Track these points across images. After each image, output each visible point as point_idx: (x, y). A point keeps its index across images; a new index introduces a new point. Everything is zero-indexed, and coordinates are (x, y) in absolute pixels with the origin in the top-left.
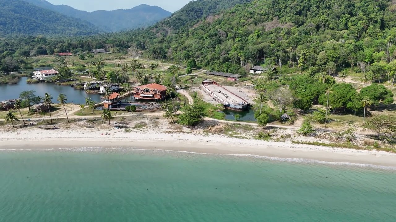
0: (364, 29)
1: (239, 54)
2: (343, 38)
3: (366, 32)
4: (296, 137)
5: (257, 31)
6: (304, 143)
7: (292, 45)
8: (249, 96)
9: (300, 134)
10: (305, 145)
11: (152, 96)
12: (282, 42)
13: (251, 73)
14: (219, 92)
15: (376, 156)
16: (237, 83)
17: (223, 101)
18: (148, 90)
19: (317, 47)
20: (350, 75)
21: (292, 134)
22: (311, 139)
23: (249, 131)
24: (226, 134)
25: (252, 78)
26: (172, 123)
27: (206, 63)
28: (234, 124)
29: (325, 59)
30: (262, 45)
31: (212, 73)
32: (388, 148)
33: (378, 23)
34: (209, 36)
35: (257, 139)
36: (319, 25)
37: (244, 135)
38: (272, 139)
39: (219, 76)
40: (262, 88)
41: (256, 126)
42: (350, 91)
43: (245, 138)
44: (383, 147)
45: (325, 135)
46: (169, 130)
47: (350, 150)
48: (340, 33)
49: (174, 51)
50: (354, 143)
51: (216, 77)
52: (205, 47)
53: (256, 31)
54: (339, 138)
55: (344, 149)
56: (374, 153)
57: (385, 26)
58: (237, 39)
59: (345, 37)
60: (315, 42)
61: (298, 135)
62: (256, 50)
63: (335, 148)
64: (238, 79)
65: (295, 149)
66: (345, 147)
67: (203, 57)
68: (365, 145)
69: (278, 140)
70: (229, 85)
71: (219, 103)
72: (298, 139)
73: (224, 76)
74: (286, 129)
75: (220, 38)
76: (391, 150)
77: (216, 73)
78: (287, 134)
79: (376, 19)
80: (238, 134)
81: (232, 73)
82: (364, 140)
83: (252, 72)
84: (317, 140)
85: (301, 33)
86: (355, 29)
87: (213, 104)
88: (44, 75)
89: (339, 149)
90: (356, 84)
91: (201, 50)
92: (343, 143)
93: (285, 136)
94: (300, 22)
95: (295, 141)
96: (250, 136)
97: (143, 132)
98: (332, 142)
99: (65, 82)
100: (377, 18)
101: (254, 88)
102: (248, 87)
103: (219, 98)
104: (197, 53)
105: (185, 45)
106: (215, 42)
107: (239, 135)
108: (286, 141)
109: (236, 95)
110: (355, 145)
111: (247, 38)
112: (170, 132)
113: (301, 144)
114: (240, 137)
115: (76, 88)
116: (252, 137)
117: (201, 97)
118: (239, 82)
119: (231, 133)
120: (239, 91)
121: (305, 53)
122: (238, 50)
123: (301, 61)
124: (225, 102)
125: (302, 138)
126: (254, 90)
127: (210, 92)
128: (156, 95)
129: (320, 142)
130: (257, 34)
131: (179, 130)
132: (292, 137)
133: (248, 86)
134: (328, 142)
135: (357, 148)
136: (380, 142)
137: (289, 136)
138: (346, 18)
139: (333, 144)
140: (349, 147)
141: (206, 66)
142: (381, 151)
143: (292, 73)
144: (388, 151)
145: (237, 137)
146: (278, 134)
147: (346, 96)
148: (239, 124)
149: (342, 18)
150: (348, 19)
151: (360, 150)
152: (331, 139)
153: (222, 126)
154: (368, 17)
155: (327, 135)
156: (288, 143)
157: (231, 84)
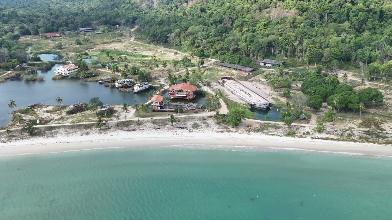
0: (365, 21)
1: (249, 46)
2: (345, 31)
3: (365, 24)
4: (313, 134)
5: (264, 20)
6: (320, 139)
7: (299, 39)
8: (267, 93)
9: (315, 132)
10: (320, 140)
11: (186, 96)
12: (289, 34)
13: (262, 66)
14: (241, 90)
15: (367, 147)
16: (251, 78)
17: (248, 101)
18: (182, 91)
19: (322, 42)
20: (351, 70)
21: (309, 131)
22: (324, 135)
23: (279, 130)
24: (263, 133)
25: (264, 72)
26: (218, 123)
27: (214, 52)
28: (265, 123)
29: (330, 57)
30: (271, 38)
31: (223, 64)
32: (375, 141)
33: (377, 14)
34: (214, 23)
35: (286, 136)
36: (322, 15)
37: (276, 133)
38: (297, 136)
39: (231, 68)
40: (275, 84)
41: (283, 124)
42: (351, 95)
43: (278, 135)
44: (372, 140)
45: (333, 131)
46: (220, 130)
47: (350, 142)
48: (342, 26)
49: (177, 37)
50: (353, 137)
51: (228, 69)
52: (211, 35)
53: (262, 21)
54: (343, 134)
55: (346, 142)
56: (365, 145)
57: (384, 17)
58: (245, 29)
59: (346, 30)
60: (320, 37)
61: (314, 132)
62: (266, 44)
63: (341, 142)
64: (251, 74)
65: (313, 143)
66: (347, 141)
67: (210, 46)
68: (360, 139)
69: (301, 137)
70: (244, 80)
71: (245, 102)
72: (315, 136)
73: (236, 69)
74: (304, 127)
75: (226, 25)
76: (377, 142)
77: (226, 64)
78: (307, 131)
79: (375, 11)
80: (271, 132)
81: (244, 66)
82: (359, 135)
83: (262, 64)
84: (328, 136)
85: (306, 25)
86: (356, 21)
87: (241, 104)
88: (66, 70)
89: (343, 142)
90: (355, 81)
91: (208, 38)
92: (346, 138)
93: (306, 133)
94: (303, 8)
95: (313, 137)
96: (281, 134)
97: (201, 132)
98: (338, 138)
99: (90, 78)
100: (377, 9)
101: (268, 84)
102: (262, 83)
103: (243, 97)
104: (204, 40)
105: (189, 31)
106: (222, 31)
107: (273, 133)
108: (307, 137)
109: (256, 94)
110: (353, 139)
111: (254, 28)
112: (221, 132)
113: (317, 139)
114: (274, 135)
115: (107, 85)
116: (282, 135)
117: (226, 95)
118: (253, 77)
119: (266, 131)
120: (257, 88)
121: (312, 48)
122: (248, 42)
123: (308, 56)
124: (250, 102)
125: (317, 135)
126: (269, 86)
127: (232, 90)
128: (189, 95)
129: (331, 137)
130: (263, 23)
131: (227, 130)
132: (311, 133)
133: (262, 81)
134: (336, 138)
135: (355, 141)
136: (370, 137)
137: (308, 133)
138: (348, 8)
139: (339, 138)
140: (350, 141)
141: (213, 55)
142: (370, 143)
143: (299, 66)
144: (374, 143)
145: (271, 135)
146: (300, 131)
147: (348, 99)
148: (270, 123)
149: (344, 8)
150: (350, 10)
151: (357, 143)
152: (337, 135)
153: (257, 126)
154: (368, 8)
155: (335, 132)
156: (308, 139)
157: (246, 79)
